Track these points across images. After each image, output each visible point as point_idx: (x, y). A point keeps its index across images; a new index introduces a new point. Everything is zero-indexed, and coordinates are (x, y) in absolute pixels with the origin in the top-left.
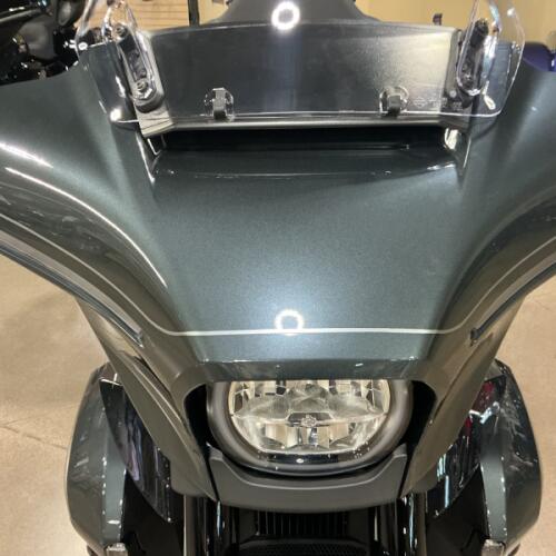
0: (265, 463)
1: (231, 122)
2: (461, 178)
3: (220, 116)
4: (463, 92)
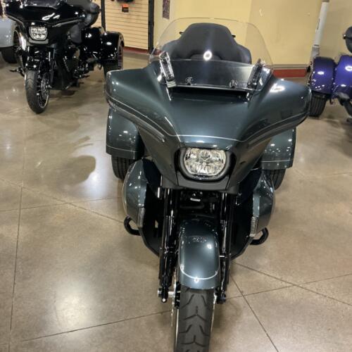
0: (192, 177)
1: (192, 86)
2: (249, 106)
3: (189, 84)
4: (252, 83)
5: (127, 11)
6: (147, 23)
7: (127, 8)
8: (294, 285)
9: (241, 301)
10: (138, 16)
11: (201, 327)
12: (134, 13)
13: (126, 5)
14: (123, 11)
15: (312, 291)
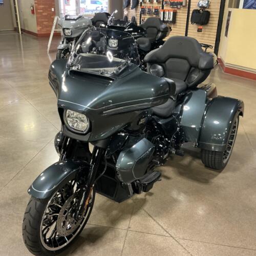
5: (201, 31)
6: (215, 39)
7: (201, 29)
8: (172, 237)
9: (123, 233)
10: (210, 35)
11: (30, 222)
12: (207, 33)
13: (201, 27)
14: (198, 31)
15: (182, 246)
